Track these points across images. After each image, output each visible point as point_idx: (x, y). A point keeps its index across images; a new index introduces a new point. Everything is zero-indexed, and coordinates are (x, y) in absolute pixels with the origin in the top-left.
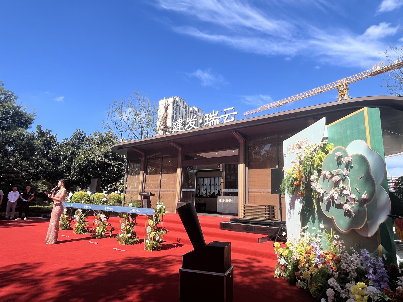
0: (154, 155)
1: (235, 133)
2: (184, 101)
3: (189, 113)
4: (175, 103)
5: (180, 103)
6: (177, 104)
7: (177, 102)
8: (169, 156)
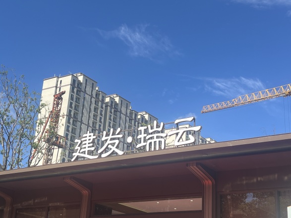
0: (31, 202)
1: (195, 167)
2: (93, 84)
3: (102, 107)
4: (76, 85)
5: (86, 87)
6: (79, 88)
7: (80, 83)
8: (62, 205)
